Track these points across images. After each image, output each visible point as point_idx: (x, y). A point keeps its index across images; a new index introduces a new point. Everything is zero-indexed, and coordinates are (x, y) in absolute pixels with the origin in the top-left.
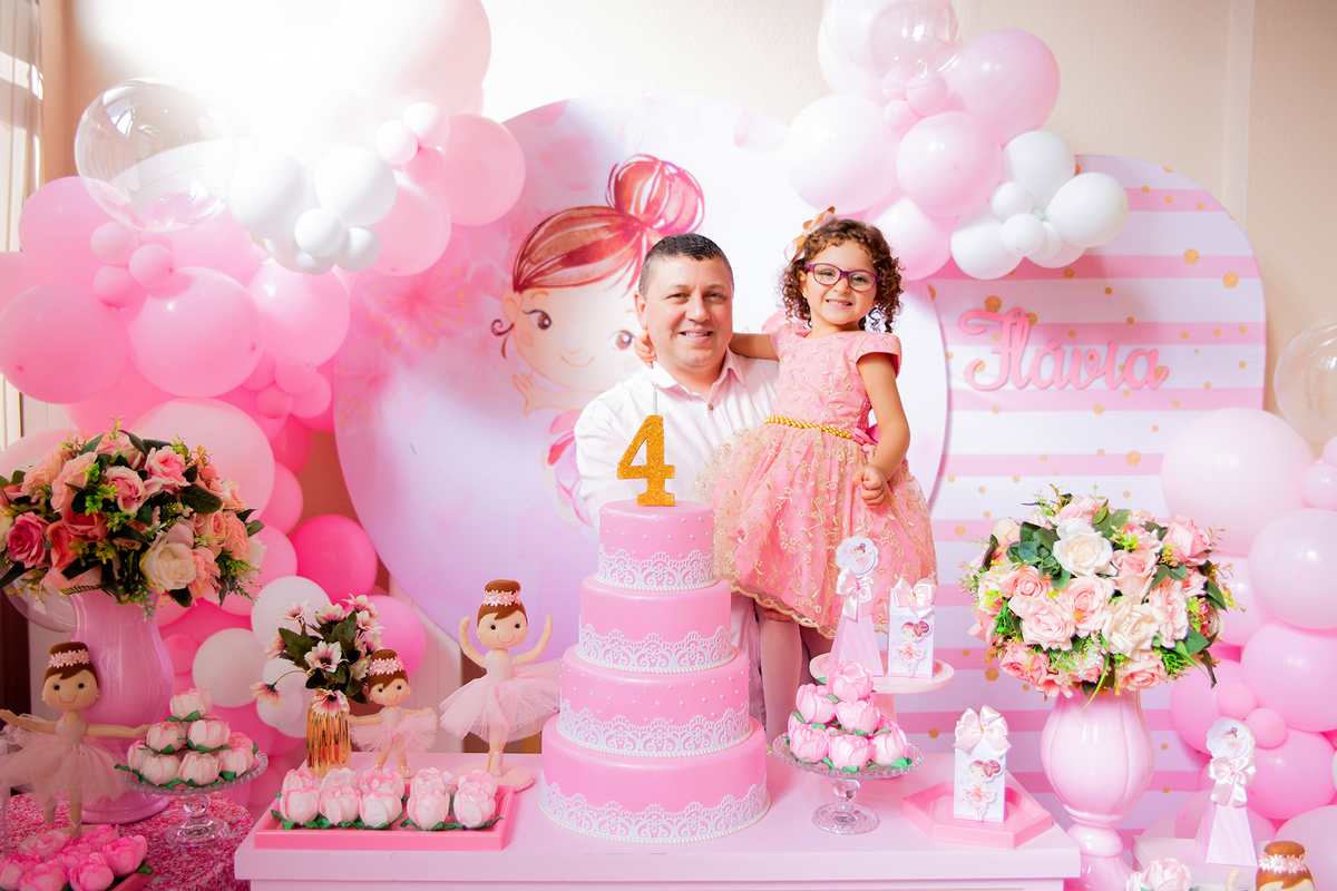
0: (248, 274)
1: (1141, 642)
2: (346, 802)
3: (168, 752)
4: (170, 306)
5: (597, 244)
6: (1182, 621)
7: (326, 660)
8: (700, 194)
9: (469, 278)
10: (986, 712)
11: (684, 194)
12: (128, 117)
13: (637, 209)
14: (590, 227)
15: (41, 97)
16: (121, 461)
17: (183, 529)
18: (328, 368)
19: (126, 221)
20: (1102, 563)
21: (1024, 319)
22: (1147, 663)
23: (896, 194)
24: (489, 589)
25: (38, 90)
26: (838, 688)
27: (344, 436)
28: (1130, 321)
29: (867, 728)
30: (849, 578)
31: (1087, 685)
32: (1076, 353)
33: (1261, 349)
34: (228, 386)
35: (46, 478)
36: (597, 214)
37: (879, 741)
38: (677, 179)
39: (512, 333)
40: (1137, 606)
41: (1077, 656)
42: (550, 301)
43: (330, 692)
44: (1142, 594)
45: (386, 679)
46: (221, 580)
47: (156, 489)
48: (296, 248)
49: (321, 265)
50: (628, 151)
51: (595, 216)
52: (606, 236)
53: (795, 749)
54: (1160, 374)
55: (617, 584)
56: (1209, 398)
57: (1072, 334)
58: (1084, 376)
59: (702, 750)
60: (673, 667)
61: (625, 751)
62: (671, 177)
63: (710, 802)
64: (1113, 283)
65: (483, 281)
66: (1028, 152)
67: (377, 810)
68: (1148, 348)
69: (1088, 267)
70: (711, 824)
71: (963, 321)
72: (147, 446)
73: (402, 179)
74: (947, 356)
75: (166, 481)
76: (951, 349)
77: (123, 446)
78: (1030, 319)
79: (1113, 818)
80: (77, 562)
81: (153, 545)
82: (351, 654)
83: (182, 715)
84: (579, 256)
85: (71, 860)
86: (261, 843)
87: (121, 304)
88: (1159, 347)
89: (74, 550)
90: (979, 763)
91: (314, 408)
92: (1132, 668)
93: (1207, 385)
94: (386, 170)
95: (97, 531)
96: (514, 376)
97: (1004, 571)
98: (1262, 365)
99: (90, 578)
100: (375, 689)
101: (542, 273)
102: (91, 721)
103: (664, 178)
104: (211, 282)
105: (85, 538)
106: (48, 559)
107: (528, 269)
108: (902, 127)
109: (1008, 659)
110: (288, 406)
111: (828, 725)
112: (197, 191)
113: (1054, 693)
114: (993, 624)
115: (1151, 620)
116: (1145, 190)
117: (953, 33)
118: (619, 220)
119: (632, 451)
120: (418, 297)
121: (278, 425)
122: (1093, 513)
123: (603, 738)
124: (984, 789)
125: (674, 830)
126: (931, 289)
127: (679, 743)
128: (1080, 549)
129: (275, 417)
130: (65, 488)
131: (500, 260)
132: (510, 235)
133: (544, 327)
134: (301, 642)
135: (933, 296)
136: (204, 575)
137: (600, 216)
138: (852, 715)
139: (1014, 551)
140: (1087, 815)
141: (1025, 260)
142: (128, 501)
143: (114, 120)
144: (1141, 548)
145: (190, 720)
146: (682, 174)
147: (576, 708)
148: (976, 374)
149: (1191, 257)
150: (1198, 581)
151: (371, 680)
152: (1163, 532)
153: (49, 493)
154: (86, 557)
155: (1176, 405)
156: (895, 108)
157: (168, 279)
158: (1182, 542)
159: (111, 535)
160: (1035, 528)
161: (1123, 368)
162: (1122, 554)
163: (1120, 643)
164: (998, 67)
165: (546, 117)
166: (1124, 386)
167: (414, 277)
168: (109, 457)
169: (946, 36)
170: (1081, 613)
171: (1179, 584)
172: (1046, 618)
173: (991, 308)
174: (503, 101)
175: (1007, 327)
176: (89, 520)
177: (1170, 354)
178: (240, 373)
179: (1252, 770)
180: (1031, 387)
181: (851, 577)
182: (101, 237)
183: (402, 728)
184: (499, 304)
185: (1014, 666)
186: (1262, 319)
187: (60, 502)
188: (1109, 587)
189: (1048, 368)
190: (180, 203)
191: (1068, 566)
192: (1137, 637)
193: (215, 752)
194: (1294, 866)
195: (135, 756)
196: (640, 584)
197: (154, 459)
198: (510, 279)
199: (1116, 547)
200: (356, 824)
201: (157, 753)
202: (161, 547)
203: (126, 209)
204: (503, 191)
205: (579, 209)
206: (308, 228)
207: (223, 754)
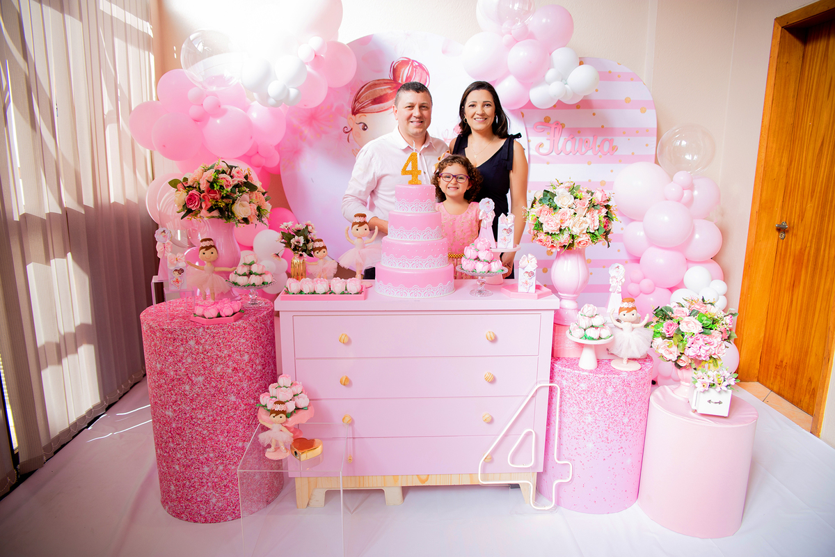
0: (246, 108)
1: (583, 230)
2: (310, 286)
3: (244, 275)
4: (218, 121)
5: (386, 95)
6: (597, 223)
7: (298, 242)
8: (428, 74)
9: (333, 110)
10: (530, 256)
11: (421, 74)
12: (201, 44)
13: (402, 81)
14: (383, 88)
15: (152, 36)
16: (224, 172)
17: (246, 196)
18: (278, 147)
19: (200, 86)
20: (570, 203)
21: (560, 126)
22: (585, 238)
23: (507, 74)
24: (355, 216)
25: (151, 33)
26: (478, 246)
27: (285, 175)
28: (603, 127)
29: (488, 260)
30: (483, 213)
31: (565, 246)
32: (581, 140)
33: (655, 138)
34: (240, 154)
35: (198, 179)
36: (386, 82)
37: (492, 264)
38: (418, 67)
39: (351, 132)
40: (582, 218)
41: (561, 236)
42: (368, 119)
43: (301, 253)
44: (584, 214)
45: (320, 249)
46: (258, 216)
47: (236, 182)
48: (268, 96)
49: (279, 103)
50: (398, 56)
51: (385, 83)
52: (389, 91)
53: (463, 267)
54: (614, 149)
55: (402, 211)
56: (632, 159)
57: (579, 132)
58: (584, 150)
59: (432, 268)
60: (422, 239)
61: (405, 268)
62: (416, 67)
63: (435, 285)
64: (595, 111)
65: (339, 110)
66: (560, 56)
67: (321, 287)
68: (609, 138)
69: (585, 104)
70: (435, 292)
71: (535, 126)
72: (231, 167)
73: (309, 68)
74: (528, 141)
75: (239, 179)
76: (530, 138)
77: (224, 167)
78: (563, 126)
79: (575, 295)
80: (212, 207)
81: (236, 202)
82: (307, 241)
83: (248, 263)
84: (378, 100)
85: (218, 306)
86: (283, 299)
87: (200, 120)
88: (613, 138)
89: (211, 203)
90: (527, 272)
91: (272, 164)
92: (580, 240)
93: (633, 154)
94: (303, 64)
95: (218, 196)
96: (353, 150)
97: (538, 207)
98: (655, 145)
99: (216, 213)
100: (316, 252)
101: (363, 107)
102: (215, 266)
103: (413, 67)
104: (233, 110)
105: (214, 199)
106: (201, 207)
107: (358, 106)
108: (510, 45)
109: (538, 238)
110: (263, 162)
111: (475, 259)
112: (227, 74)
113: (554, 250)
114: (533, 226)
115: (586, 223)
116: (610, 72)
117: (529, 8)
118: (395, 85)
119: (406, 165)
120: (313, 117)
121: (260, 169)
122: (569, 187)
123: (397, 264)
124: (528, 281)
125: (423, 294)
126: (522, 113)
127: (424, 265)
128: (564, 199)
129: (258, 167)
130: (205, 182)
131: (346, 102)
132: (350, 91)
133: (365, 129)
134: (289, 236)
135: (523, 116)
136: (254, 214)
137: (387, 83)
138: (482, 255)
139: (541, 200)
140: (565, 295)
141: (559, 101)
142: (227, 186)
143: (196, 46)
144: (584, 198)
145: (250, 265)
146: (420, 65)
147: (388, 255)
148: (540, 149)
149: (628, 100)
150: (604, 211)
151: (314, 249)
152: (592, 194)
153: (199, 184)
154: (215, 205)
155: (620, 162)
156: (507, 37)
157: (218, 110)
158: (598, 197)
159: (223, 198)
160: (548, 192)
161: (599, 146)
162: (577, 200)
163: (575, 231)
164: (549, 21)
165: (365, 41)
166: (600, 154)
167: (311, 109)
168: (219, 171)
169: (527, 9)
170: (562, 221)
171: (597, 211)
172: (551, 223)
173: (547, 121)
174: (346, 36)
175: (553, 129)
176: (215, 192)
177: (619, 141)
178: (245, 149)
179: (623, 280)
180: (562, 154)
181: (484, 213)
182: (192, 93)
183: (325, 266)
184: (346, 120)
185: (540, 241)
186: (655, 126)
187: (203, 187)
188: (573, 211)
189: (569, 146)
190: (220, 80)
191: (559, 205)
192: (581, 228)
193: (260, 275)
194: (631, 305)
195: (232, 277)
196: (410, 211)
197: (234, 172)
198: (350, 110)
199: (575, 198)
200: (314, 293)
201: (240, 275)
202: (239, 202)
203: (200, 83)
204: (348, 73)
205: (378, 80)
206: (273, 89)
207: (263, 276)
